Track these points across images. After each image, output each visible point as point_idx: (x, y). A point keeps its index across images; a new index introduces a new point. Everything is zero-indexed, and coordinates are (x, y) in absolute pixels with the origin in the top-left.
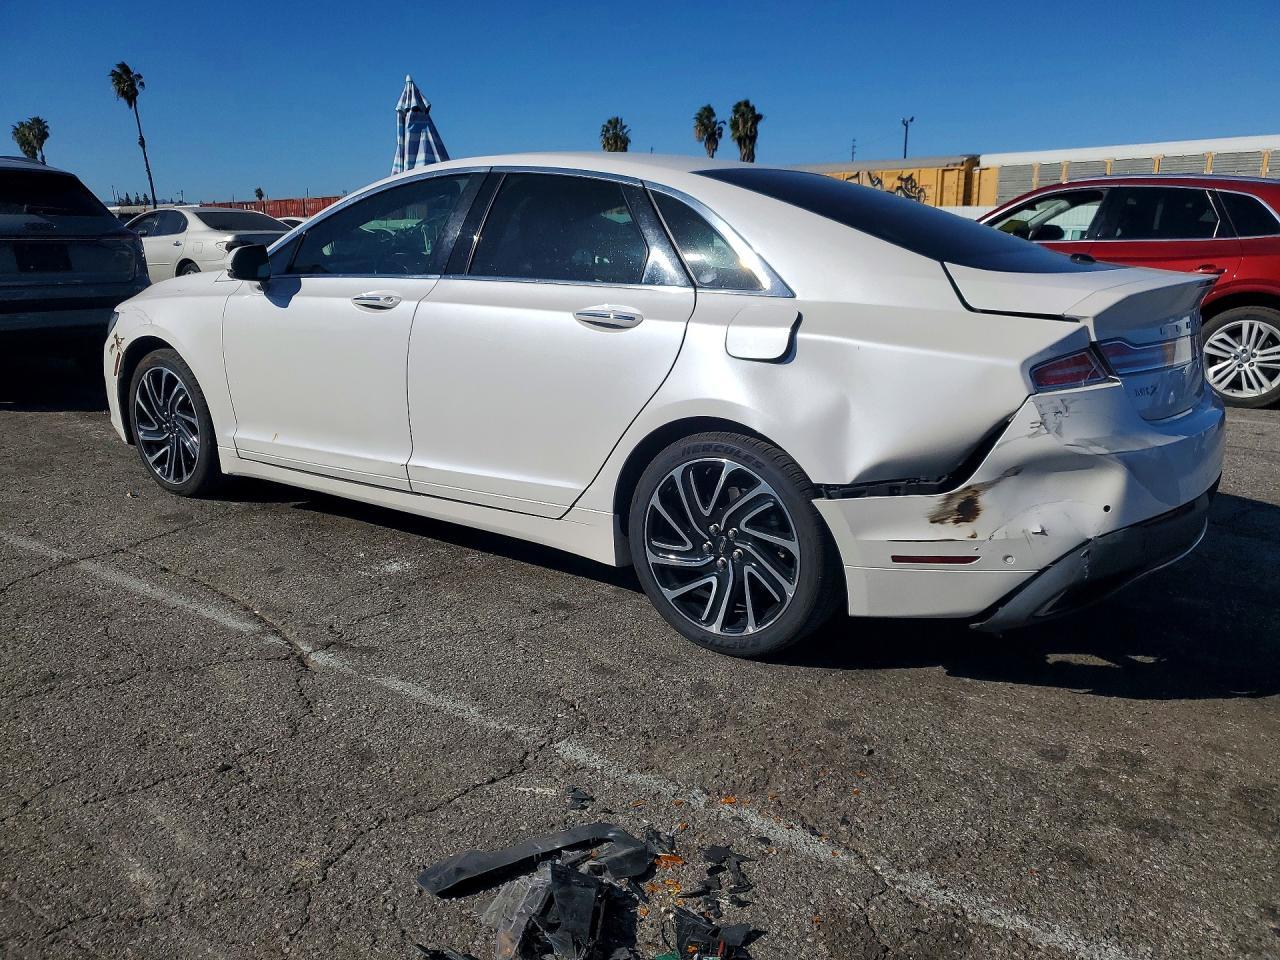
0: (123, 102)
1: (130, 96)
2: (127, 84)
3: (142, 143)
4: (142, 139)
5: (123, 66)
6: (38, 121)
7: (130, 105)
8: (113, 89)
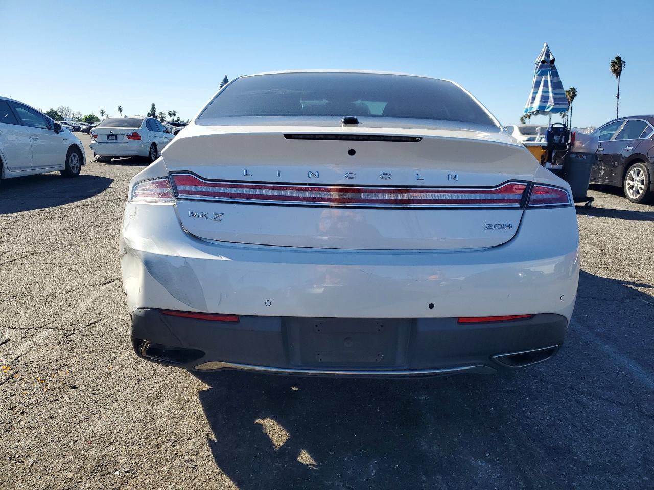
0: (614, 75)
1: (618, 73)
2: (618, 66)
3: (618, 97)
4: (618, 94)
5: (619, 58)
6: (573, 89)
7: (617, 77)
8: (610, 69)
